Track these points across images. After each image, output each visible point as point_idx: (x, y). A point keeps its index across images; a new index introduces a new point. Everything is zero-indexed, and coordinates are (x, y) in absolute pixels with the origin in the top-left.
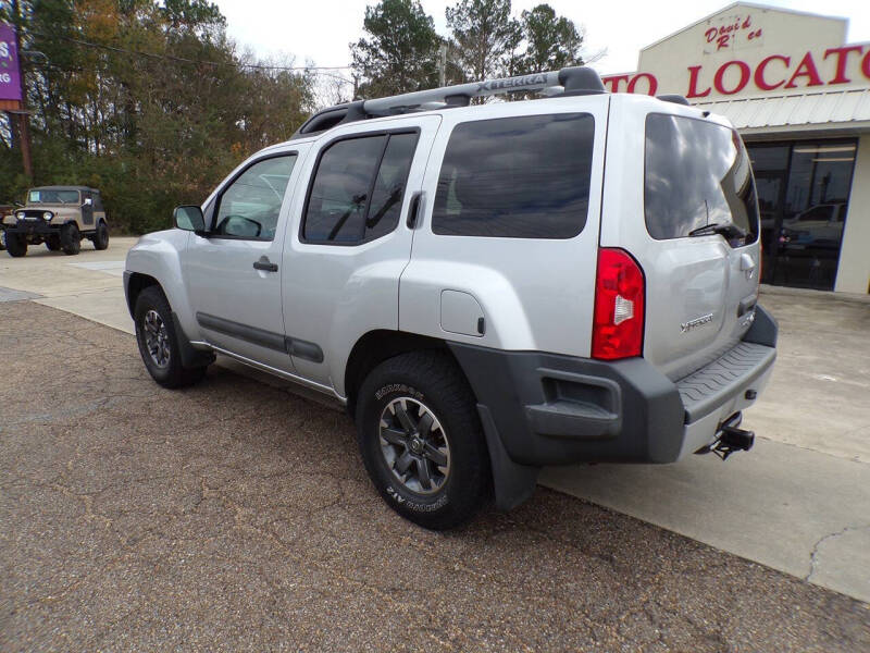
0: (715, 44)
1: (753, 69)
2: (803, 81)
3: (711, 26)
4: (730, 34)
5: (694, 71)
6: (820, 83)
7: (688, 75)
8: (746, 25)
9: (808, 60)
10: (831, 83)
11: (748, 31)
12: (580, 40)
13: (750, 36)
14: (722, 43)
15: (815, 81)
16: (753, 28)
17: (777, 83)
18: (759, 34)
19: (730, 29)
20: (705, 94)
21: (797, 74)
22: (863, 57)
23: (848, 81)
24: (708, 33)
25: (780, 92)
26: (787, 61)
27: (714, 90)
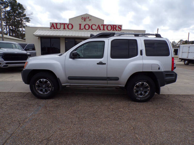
0: (83, 20)
1: (90, 26)
3: (82, 17)
4: (86, 19)
5: (80, 25)
6: (101, 30)
7: (79, 25)
8: (88, 18)
9: (99, 26)
11: (89, 19)
12: (25, 10)
13: (89, 20)
14: (85, 20)
16: (90, 19)
17: (94, 29)
18: (91, 20)
19: (86, 18)
20: (83, 29)
21: (97, 28)
22: (106, 26)
23: (105, 30)
24: (82, 18)
25: (95, 31)
26: (96, 25)
27: (84, 29)
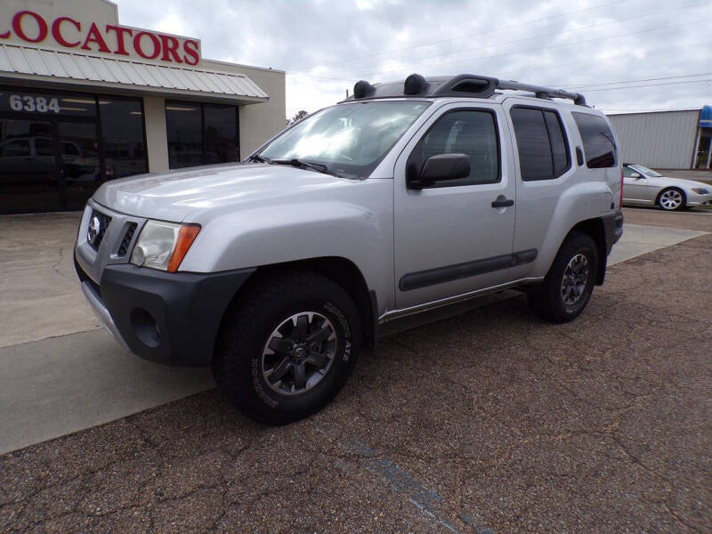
1: (50, 24)
2: (94, 46)
6: (109, 51)
9: (94, 29)
10: (116, 53)
15: (104, 48)
17: (75, 42)
20: (6, 36)
21: (88, 39)
22: (133, 38)
25: (78, 50)
26: (78, 25)
27: (14, 34)
